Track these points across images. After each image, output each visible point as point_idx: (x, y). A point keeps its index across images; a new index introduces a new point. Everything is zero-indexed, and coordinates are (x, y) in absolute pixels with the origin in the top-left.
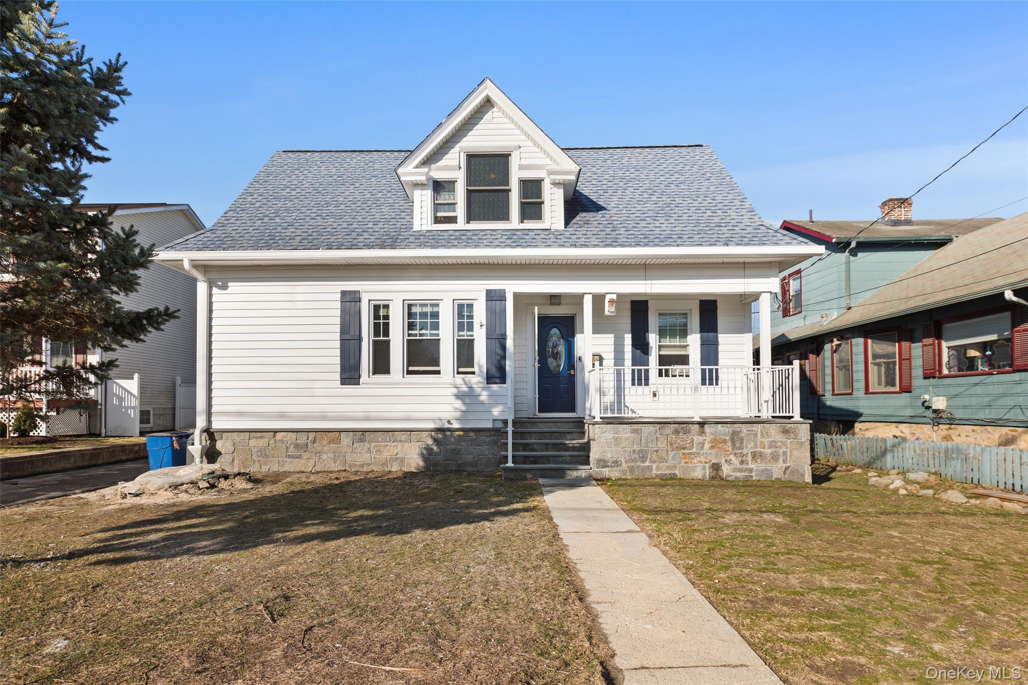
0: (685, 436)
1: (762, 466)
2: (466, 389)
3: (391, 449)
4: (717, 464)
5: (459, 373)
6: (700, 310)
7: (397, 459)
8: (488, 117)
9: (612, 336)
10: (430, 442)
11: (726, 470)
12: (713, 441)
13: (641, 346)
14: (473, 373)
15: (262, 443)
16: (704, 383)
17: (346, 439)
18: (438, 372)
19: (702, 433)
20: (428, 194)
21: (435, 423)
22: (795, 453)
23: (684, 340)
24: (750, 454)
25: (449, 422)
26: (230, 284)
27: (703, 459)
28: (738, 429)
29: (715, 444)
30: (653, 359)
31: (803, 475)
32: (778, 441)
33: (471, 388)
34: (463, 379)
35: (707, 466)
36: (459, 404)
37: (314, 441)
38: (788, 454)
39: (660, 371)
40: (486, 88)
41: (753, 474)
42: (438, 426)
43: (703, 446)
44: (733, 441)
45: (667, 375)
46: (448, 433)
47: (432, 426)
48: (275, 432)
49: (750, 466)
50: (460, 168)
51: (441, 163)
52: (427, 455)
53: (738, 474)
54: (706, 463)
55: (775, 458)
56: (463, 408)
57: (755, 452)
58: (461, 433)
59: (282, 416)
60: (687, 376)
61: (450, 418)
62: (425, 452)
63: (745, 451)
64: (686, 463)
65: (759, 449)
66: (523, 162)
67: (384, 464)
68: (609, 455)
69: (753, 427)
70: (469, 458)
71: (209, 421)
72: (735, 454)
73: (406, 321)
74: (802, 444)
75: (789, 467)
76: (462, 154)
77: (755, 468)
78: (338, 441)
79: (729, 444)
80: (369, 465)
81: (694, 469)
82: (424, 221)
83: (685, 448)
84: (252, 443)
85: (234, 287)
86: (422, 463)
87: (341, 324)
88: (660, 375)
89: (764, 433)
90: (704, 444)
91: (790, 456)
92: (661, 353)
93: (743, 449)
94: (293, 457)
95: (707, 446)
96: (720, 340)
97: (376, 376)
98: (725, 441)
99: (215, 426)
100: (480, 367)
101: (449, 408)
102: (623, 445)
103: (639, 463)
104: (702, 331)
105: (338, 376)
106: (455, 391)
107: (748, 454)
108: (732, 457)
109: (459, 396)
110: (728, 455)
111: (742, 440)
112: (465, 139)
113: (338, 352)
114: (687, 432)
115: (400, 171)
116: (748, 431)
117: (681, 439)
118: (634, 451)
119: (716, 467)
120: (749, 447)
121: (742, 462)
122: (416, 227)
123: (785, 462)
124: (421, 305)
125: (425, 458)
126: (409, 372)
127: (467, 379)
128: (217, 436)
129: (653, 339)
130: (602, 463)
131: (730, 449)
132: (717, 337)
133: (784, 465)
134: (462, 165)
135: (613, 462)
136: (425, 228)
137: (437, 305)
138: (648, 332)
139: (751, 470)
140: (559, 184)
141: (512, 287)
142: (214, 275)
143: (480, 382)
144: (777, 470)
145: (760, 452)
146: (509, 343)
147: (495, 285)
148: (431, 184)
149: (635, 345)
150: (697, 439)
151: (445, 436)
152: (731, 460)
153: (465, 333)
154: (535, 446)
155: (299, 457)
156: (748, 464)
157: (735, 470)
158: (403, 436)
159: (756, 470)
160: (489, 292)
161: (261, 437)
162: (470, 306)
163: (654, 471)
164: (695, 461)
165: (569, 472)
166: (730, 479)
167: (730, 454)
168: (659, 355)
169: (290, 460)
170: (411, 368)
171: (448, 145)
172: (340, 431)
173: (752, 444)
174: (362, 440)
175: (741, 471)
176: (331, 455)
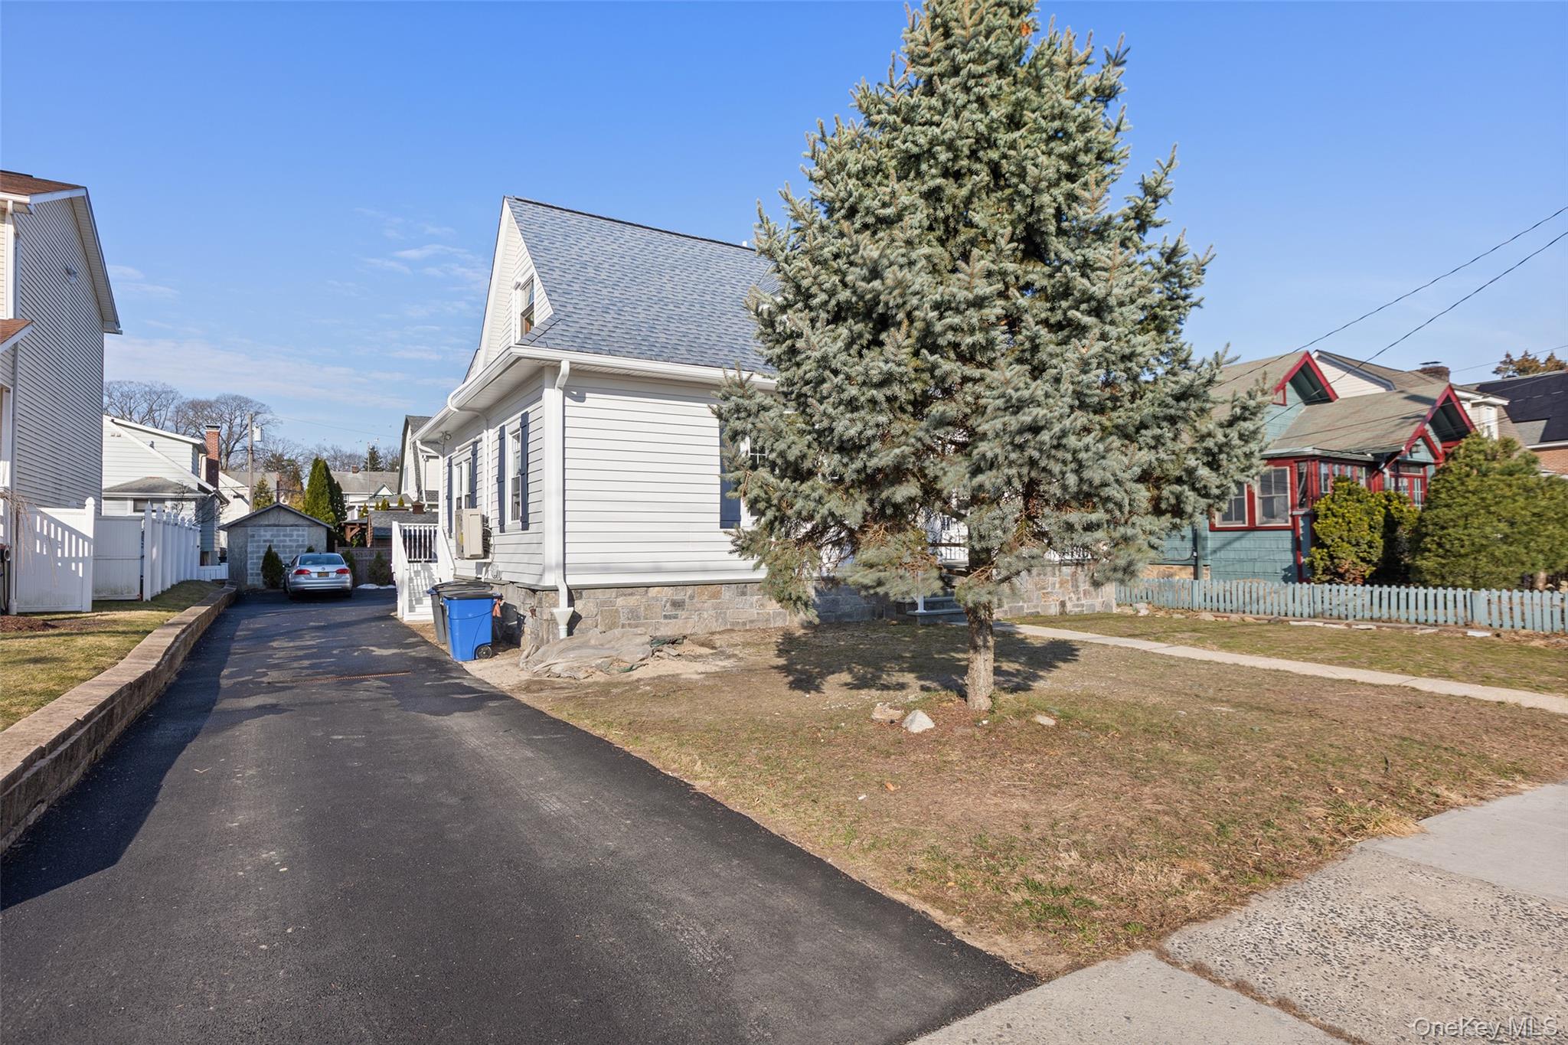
0: (1044, 578)
1: (1089, 602)
4: (1064, 601)
11: (1069, 606)
12: (1061, 581)
15: (632, 601)
17: (726, 593)
19: (1054, 574)
22: (1108, 589)
24: (1082, 592)
26: (587, 395)
27: (1055, 598)
29: (1062, 584)
31: (1112, 608)
35: (1058, 603)
37: (692, 597)
41: (1085, 608)
44: (1072, 581)
48: (648, 586)
49: (1083, 602)
55: (1096, 594)
64: (1045, 602)
65: (1087, 587)
67: (768, 620)
70: (847, 608)
72: (1074, 592)
75: (1104, 601)
77: (1085, 604)
78: (718, 595)
79: (1070, 583)
80: (752, 622)
81: (1050, 607)
83: (1044, 589)
84: (621, 601)
85: (592, 399)
90: (1055, 584)
91: (1105, 592)
94: (672, 618)
95: (1057, 586)
103: (1016, 604)
105: (718, 518)
111: (1078, 579)
114: (1045, 574)
117: (1042, 580)
120: (1082, 585)
121: (1078, 599)
123: (1102, 597)
144: (1098, 605)
150: (1051, 580)
152: (1071, 598)
155: (675, 617)
157: (1074, 606)
161: (631, 594)
163: (1025, 611)
164: (1050, 600)
169: (666, 621)
172: (722, 584)
174: (744, 594)
175: (1077, 606)
176: (712, 613)
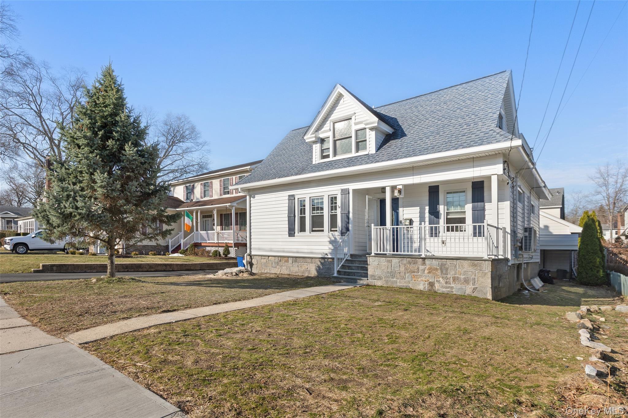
0: (414, 265)
1: (459, 286)
2: (333, 239)
3: (305, 266)
4: (432, 282)
5: (331, 231)
6: (472, 188)
7: (307, 271)
8: (341, 102)
9: (419, 208)
10: (319, 264)
11: (437, 286)
12: (430, 269)
13: (435, 213)
14: (336, 231)
16: (475, 235)
17: (290, 260)
18: (323, 231)
19: (424, 264)
20: (318, 145)
21: (322, 255)
22: (480, 279)
23: (463, 208)
24: (452, 278)
25: (327, 254)
27: (423, 279)
28: (445, 263)
29: (431, 270)
30: (442, 221)
31: (486, 294)
32: (469, 271)
33: (335, 238)
34: (332, 234)
35: (426, 283)
36: (331, 246)
37: (280, 261)
38: (476, 279)
39: (448, 227)
40: (338, 88)
41: (454, 290)
42: (323, 256)
43: (424, 272)
44: (441, 269)
45: (452, 230)
46: (326, 260)
47: (321, 256)
48: (269, 256)
49: (452, 285)
50: (330, 130)
51: (323, 130)
52: (318, 270)
53: (444, 290)
54: (426, 281)
55: (466, 281)
56: (332, 248)
57: (455, 277)
58: (331, 260)
59: (271, 251)
60: (465, 231)
61: (327, 253)
62: (317, 268)
63: (449, 276)
64: (415, 280)
65: (457, 275)
66: (357, 121)
68: (376, 273)
69: (454, 262)
71: (251, 252)
72: (443, 278)
73: (311, 206)
74: (486, 274)
75: (477, 288)
76: (331, 123)
77: (455, 287)
78: (287, 261)
79: (439, 271)
80: (298, 272)
81: (419, 284)
82: (317, 159)
83: (414, 272)
84: (262, 260)
85: (258, 197)
86: (316, 273)
87: (288, 210)
88: (448, 230)
89: (461, 266)
90: (424, 270)
91: (477, 281)
92: (449, 217)
93: (447, 275)
94: (274, 267)
95: (426, 271)
96: (486, 207)
97: (301, 233)
98: (437, 269)
99: (253, 253)
100: (339, 228)
101: (327, 248)
102: (383, 268)
103: (391, 279)
104: (473, 202)
105: (287, 233)
106: (329, 239)
107: (450, 278)
108: (441, 279)
109: (331, 242)
110: (439, 278)
111: (447, 269)
112: (333, 115)
113: (287, 222)
114: (415, 263)
115: (305, 138)
116: (450, 264)
117: (412, 267)
118: (388, 272)
119: (431, 284)
120: (451, 274)
121: (446, 283)
122: (314, 163)
123: (473, 284)
124: (317, 199)
125: (318, 271)
126: (313, 231)
127: (333, 234)
128: (252, 257)
129: (442, 209)
130: (373, 276)
131: (440, 274)
132: (484, 206)
133: (473, 287)
134: (331, 129)
135: (378, 277)
136: (317, 162)
137: (323, 198)
138: (439, 204)
139: (452, 288)
140: (372, 129)
141: (352, 186)
142: (251, 193)
143: (339, 235)
144: (468, 290)
145: (458, 277)
146: (351, 215)
147: (345, 186)
148: (320, 140)
149: (430, 213)
150: (421, 267)
151: (325, 261)
152: (440, 281)
153: (333, 211)
154: (353, 267)
155: (276, 267)
156: (450, 284)
157: (442, 287)
158: (309, 260)
159: (456, 289)
160: (342, 190)
161: (264, 259)
162: (336, 198)
163: (398, 284)
164: (419, 280)
165: (358, 281)
166: (439, 292)
167: (440, 277)
168: (447, 218)
170: (314, 229)
171: (326, 120)
172: (288, 257)
173: (453, 272)
174: (296, 261)
175: (446, 288)
176: (285, 267)
